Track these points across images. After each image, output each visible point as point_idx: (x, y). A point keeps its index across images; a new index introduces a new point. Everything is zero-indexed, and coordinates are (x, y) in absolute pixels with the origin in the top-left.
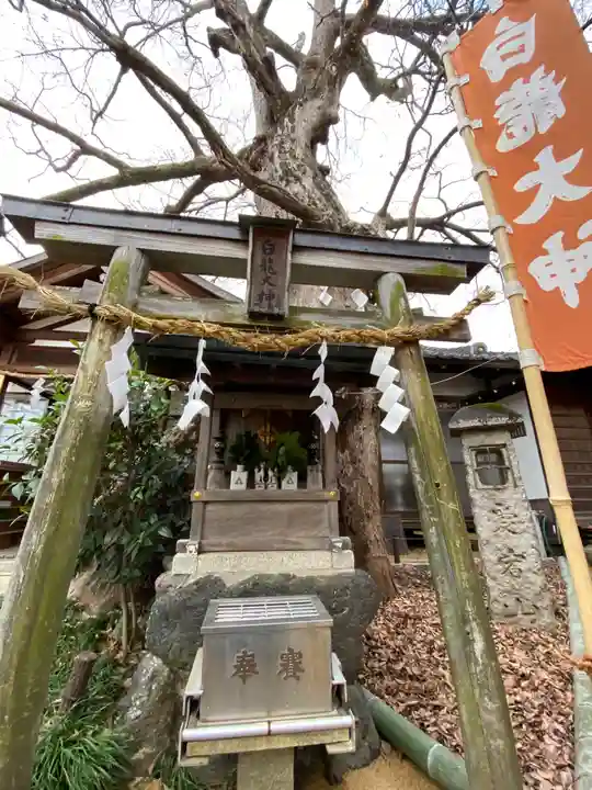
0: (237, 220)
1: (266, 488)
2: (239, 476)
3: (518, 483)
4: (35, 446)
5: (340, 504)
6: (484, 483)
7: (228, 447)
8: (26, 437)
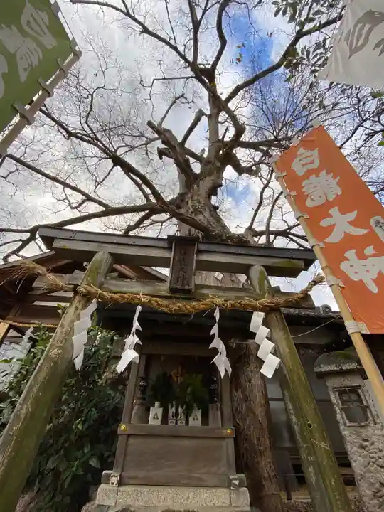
0: (166, 237)
1: (176, 423)
2: (156, 411)
3: (378, 420)
4: (15, 380)
5: (236, 440)
6: (351, 421)
7: (150, 387)
8: (11, 373)
